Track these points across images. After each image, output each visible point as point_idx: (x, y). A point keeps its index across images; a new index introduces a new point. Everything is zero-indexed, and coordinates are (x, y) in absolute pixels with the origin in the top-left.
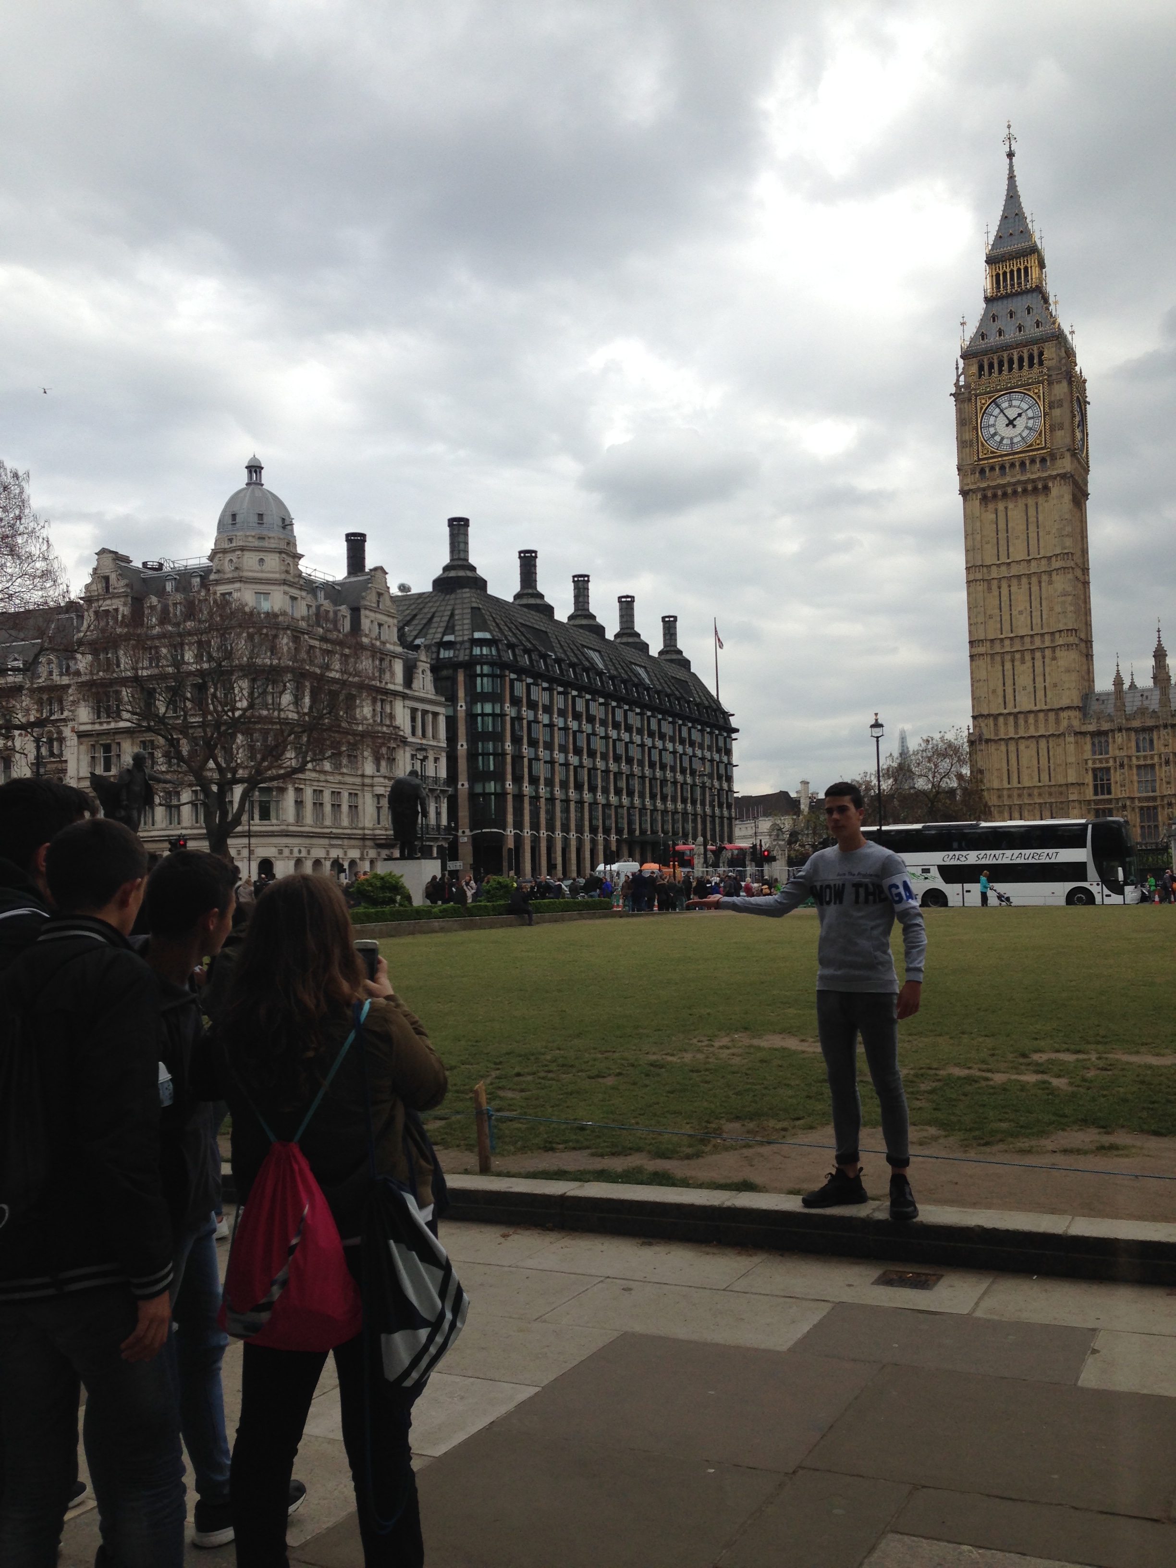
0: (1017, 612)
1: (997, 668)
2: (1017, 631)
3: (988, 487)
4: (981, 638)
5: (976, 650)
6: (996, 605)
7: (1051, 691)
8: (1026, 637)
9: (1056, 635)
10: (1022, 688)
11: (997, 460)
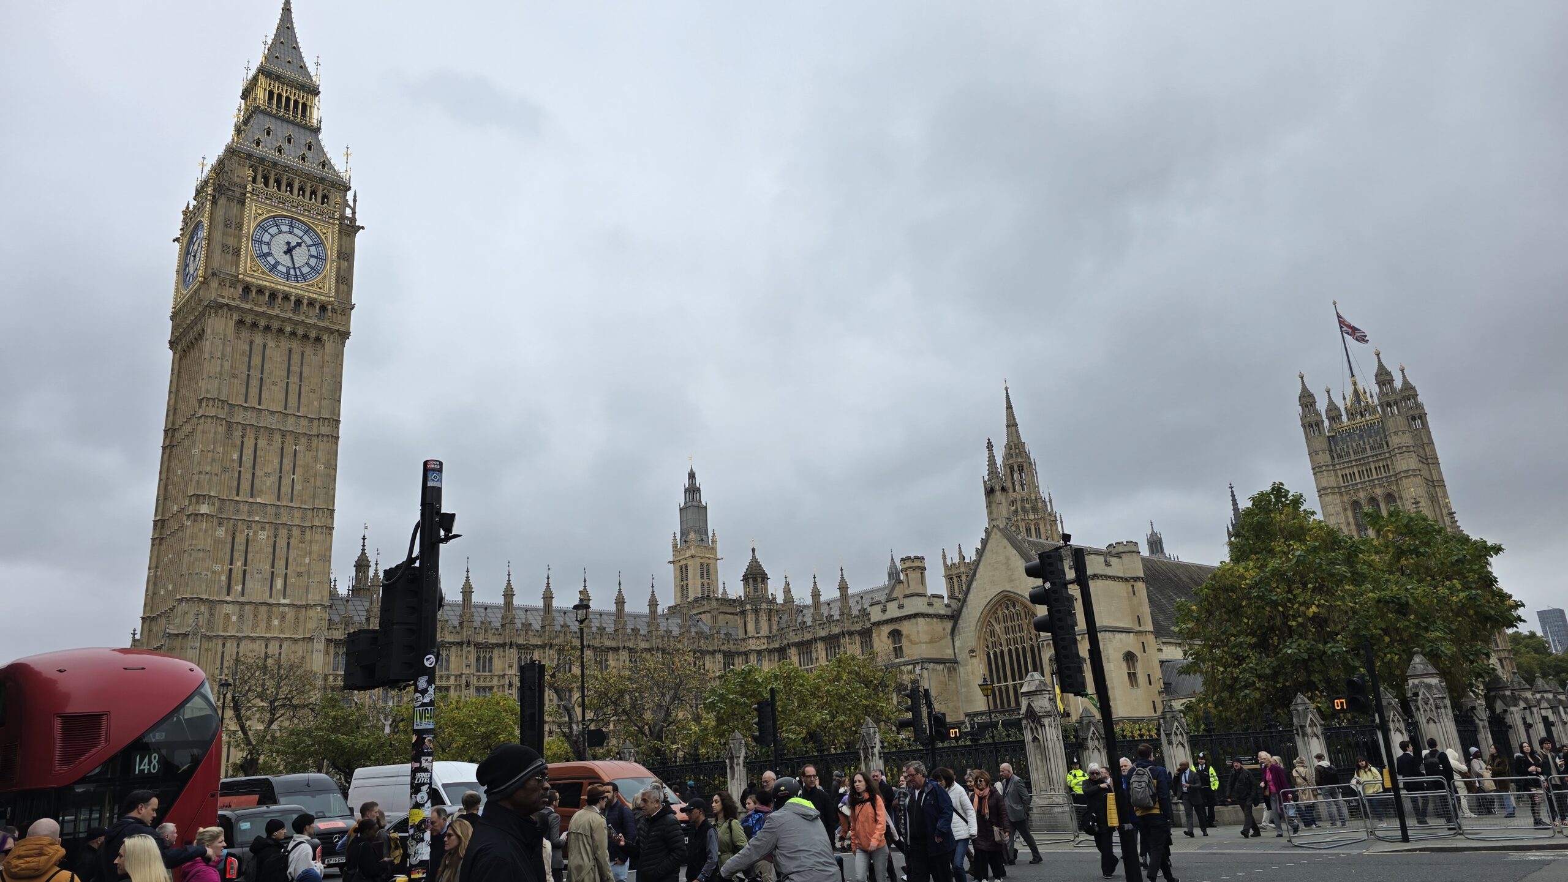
0: (262, 473)
1: (226, 538)
2: (259, 496)
3: (251, 310)
4: (212, 494)
5: (204, 509)
6: (235, 456)
7: (293, 580)
8: (269, 507)
9: (309, 513)
10: (255, 571)
11: (268, 284)
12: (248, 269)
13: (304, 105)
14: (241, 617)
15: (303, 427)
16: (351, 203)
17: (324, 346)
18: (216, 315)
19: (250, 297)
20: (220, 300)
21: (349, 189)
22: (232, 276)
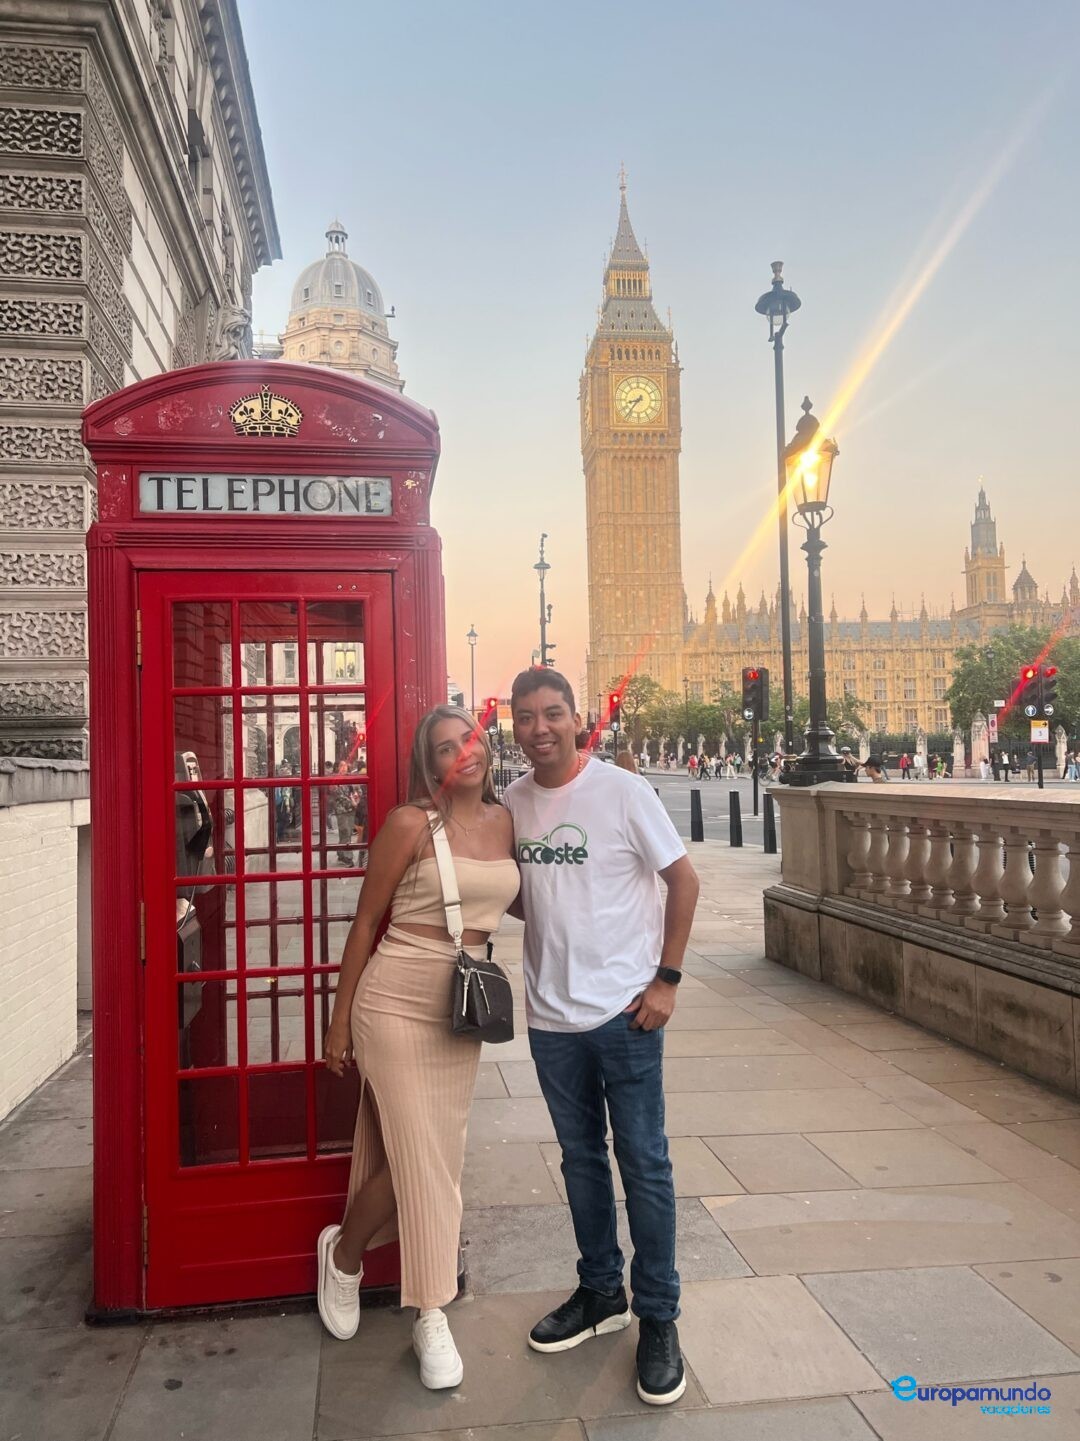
0: (637, 554)
1: (621, 596)
2: (636, 569)
3: (620, 449)
4: (611, 571)
5: (608, 582)
6: (621, 546)
7: (661, 619)
8: (643, 575)
9: (667, 576)
10: (639, 615)
11: (627, 428)
12: (615, 421)
13: (640, 281)
14: (634, 644)
15: (657, 520)
16: (674, 351)
17: (665, 462)
19: (618, 440)
20: (602, 447)
21: (672, 340)
22: (607, 428)
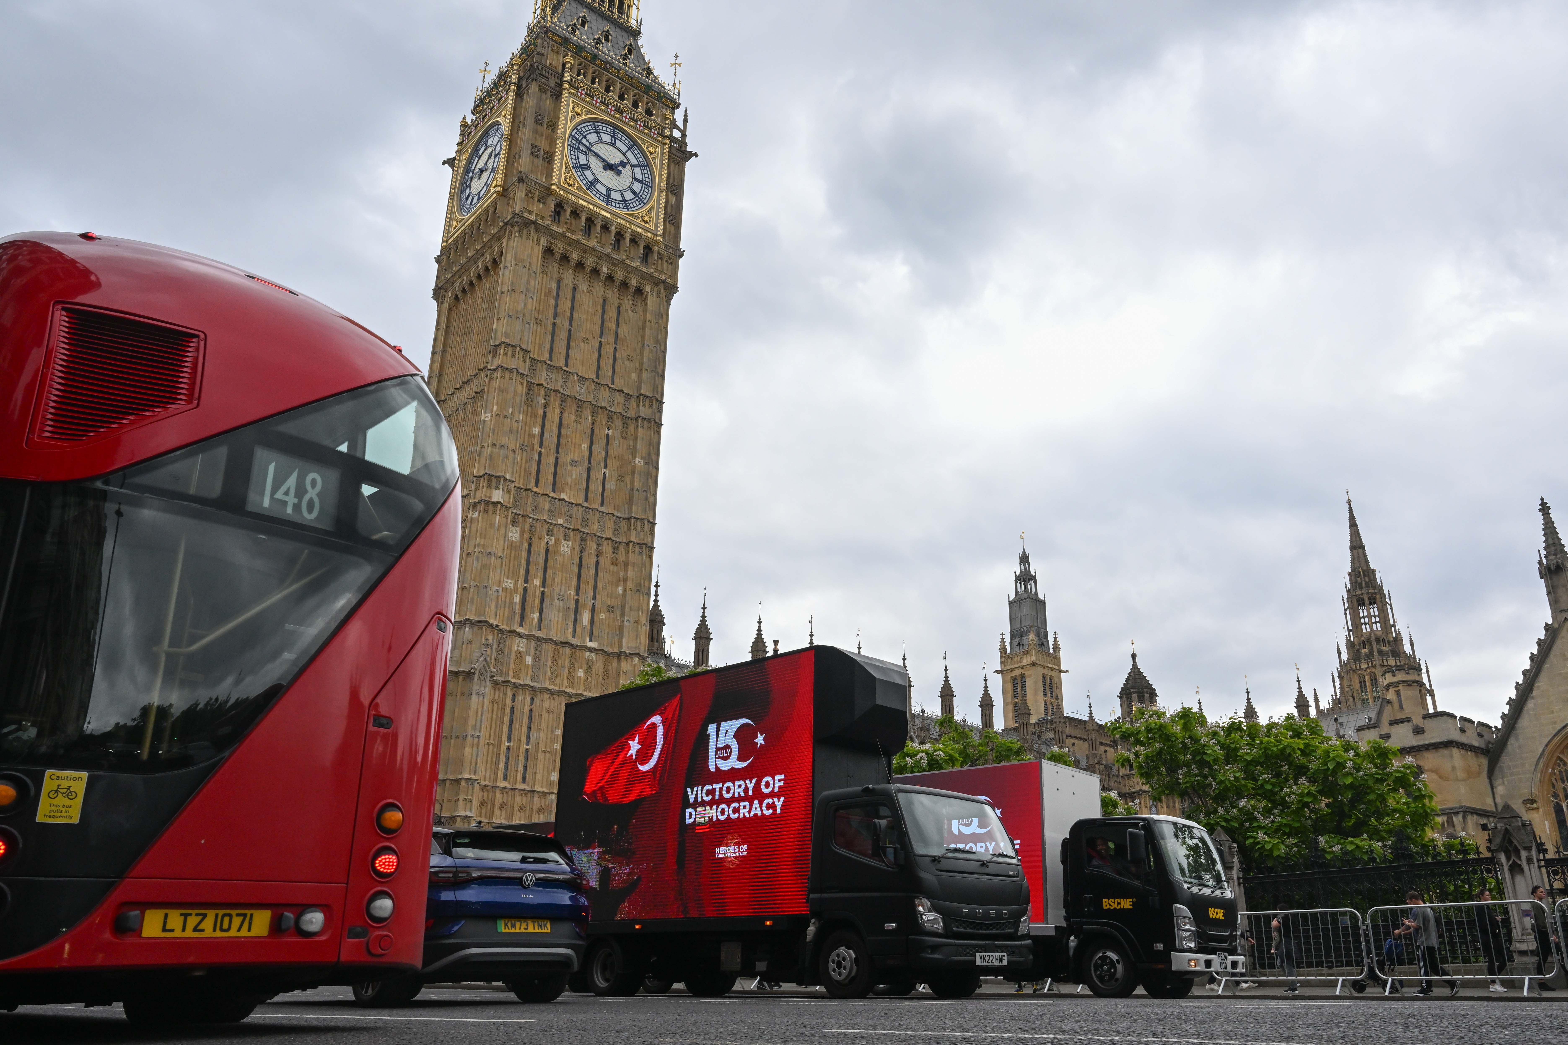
0: (569, 461)
1: (521, 542)
2: (562, 490)
3: (563, 235)
4: (508, 477)
5: (497, 496)
6: (536, 431)
7: (603, 616)
8: (575, 508)
9: (624, 525)
10: (556, 596)
11: (585, 204)
12: (563, 180)
14: (537, 659)
15: (618, 404)
16: (680, 124)
17: (645, 300)
18: (521, 236)
19: (562, 219)
20: (527, 216)
21: (678, 106)
22: (543, 186)
